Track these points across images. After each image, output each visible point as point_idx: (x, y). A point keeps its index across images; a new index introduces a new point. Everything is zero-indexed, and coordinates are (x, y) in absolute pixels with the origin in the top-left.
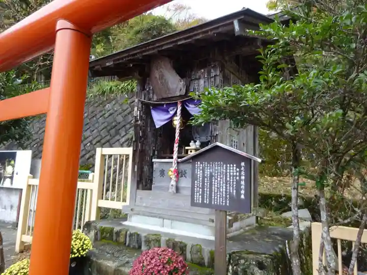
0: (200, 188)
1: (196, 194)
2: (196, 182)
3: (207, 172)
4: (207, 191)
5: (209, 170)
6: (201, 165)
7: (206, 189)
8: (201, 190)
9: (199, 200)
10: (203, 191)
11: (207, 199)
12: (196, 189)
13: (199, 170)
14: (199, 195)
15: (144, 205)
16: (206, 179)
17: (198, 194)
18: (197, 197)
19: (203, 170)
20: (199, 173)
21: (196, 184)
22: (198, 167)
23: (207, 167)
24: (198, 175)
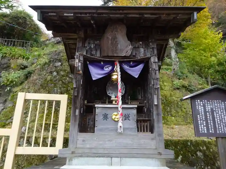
0: (203, 121)
1: (200, 126)
2: (198, 116)
3: (208, 108)
4: (211, 123)
5: (209, 106)
6: (201, 102)
7: (209, 121)
8: (204, 122)
9: (204, 131)
10: (207, 123)
11: (211, 129)
12: (199, 122)
13: (200, 107)
14: (204, 127)
15: (88, 146)
16: (208, 113)
17: (202, 125)
18: (202, 129)
19: (204, 106)
20: (201, 109)
21: (199, 118)
22: (198, 104)
23: (208, 104)
24: (200, 111)
